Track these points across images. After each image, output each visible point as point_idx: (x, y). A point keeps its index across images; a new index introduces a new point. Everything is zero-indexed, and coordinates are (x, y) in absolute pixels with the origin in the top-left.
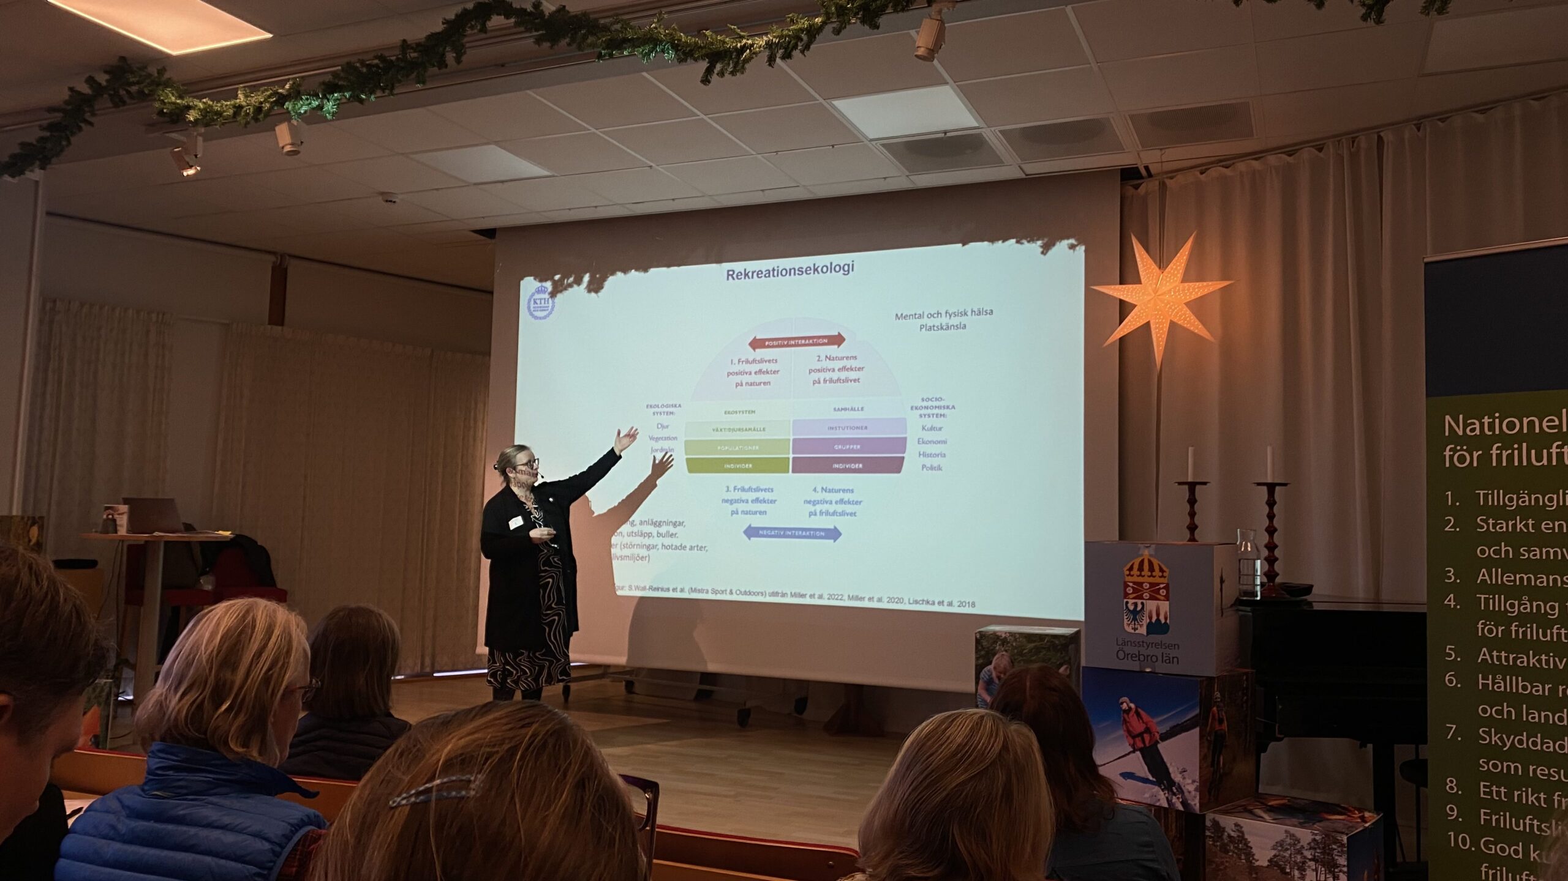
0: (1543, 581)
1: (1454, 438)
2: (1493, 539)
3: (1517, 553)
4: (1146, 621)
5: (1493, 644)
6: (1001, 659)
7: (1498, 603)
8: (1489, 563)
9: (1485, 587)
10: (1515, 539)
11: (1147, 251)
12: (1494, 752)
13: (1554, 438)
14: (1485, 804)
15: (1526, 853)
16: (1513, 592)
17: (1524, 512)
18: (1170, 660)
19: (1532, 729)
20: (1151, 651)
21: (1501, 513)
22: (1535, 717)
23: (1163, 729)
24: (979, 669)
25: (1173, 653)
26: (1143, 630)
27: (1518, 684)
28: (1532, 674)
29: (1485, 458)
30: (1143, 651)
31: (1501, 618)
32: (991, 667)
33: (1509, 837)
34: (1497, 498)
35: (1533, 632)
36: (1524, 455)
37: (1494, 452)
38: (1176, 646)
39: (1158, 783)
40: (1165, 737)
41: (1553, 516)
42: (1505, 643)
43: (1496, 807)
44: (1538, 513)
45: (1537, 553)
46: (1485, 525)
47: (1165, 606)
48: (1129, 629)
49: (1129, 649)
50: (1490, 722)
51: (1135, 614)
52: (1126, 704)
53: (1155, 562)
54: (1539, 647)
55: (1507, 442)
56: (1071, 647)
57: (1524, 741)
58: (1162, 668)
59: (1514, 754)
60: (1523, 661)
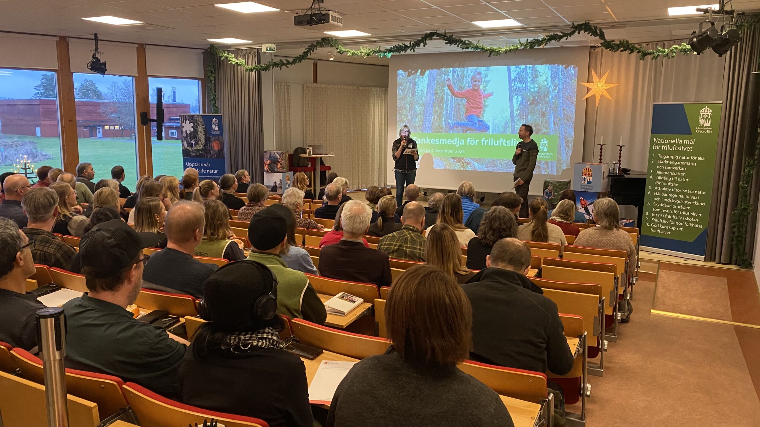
0: (669, 173)
1: (656, 143)
2: (660, 165)
3: (665, 168)
4: (587, 181)
5: (658, 186)
6: (550, 187)
7: (660, 178)
8: (659, 170)
9: (658, 174)
10: (664, 165)
11: (596, 74)
12: (656, 207)
13: (674, 144)
14: (653, 217)
15: (659, 226)
16: (663, 176)
17: (667, 159)
18: (591, 189)
19: (663, 203)
20: (587, 187)
21: (662, 159)
22: (664, 200)
23: (589, 203)
24: (544, 190)
25: (592, 188)
26: (586, 183)
27: (662, 194)
28: (664, 192)
29: (661, 148)
30: (586, 187)
31: (660, 181)
32: (547, 189)
33: (656, 223)
34: (662, 156)
35: (666, 184)
36: (668, 148)
37: (663, 147)
38: (592, 186)
39: (587, 214)
40: (589, 205)
41: (672, 161)
42: (660, 186)
43: (655, 218)
44: (669, 160)
45: (668, 168)
46: (659, 162)
47: (591, 178)
48: (583, 183)
49: (582, 187)
50: (656, 201)
51: (584, 179)
52: (581, 198)
53: (590, 169)
54: (666, 187)
55: (665, 144)
56: (569, 184)
57: (661, 205)
58: (589, 191)
59: (660, 207)
60: (663, 189)
